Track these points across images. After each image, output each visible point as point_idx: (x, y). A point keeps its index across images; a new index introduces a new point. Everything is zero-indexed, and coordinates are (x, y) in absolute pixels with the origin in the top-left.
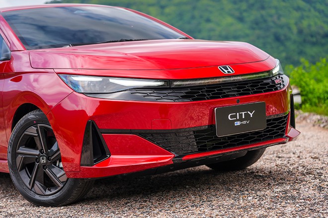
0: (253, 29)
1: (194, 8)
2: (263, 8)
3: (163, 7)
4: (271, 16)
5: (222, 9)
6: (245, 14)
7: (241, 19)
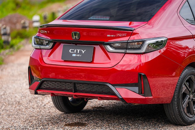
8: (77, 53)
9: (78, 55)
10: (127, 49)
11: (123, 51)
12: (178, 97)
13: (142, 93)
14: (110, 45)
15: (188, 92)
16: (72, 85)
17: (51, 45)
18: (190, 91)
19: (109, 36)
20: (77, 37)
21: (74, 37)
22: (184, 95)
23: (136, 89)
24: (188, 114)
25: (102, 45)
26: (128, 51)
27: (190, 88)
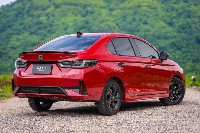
0: (180, 32)
1: (135, 13)
2: (189, 17)
3: (111, 10)
4: (195, 24)
5: (157, 15)
6: (174, 20)
7: (171, 24)
8: (41, 69)
9: (42, 70)
10: (72, 65)
11: (70, 66)
12: (105, 97)
13: (81, 93)
14: (62, 63)
15: (111, 95)
16: (38, 89)
17: (26, 64)
18: (112, 95)
19: (61, 57)
20: (41, 58)
21: (40, 58)
22: (109, 96)
23: (78, 90)
24: (111, 108)
25: (57, 63)
26: (73, 67)
27: (112, 92)
